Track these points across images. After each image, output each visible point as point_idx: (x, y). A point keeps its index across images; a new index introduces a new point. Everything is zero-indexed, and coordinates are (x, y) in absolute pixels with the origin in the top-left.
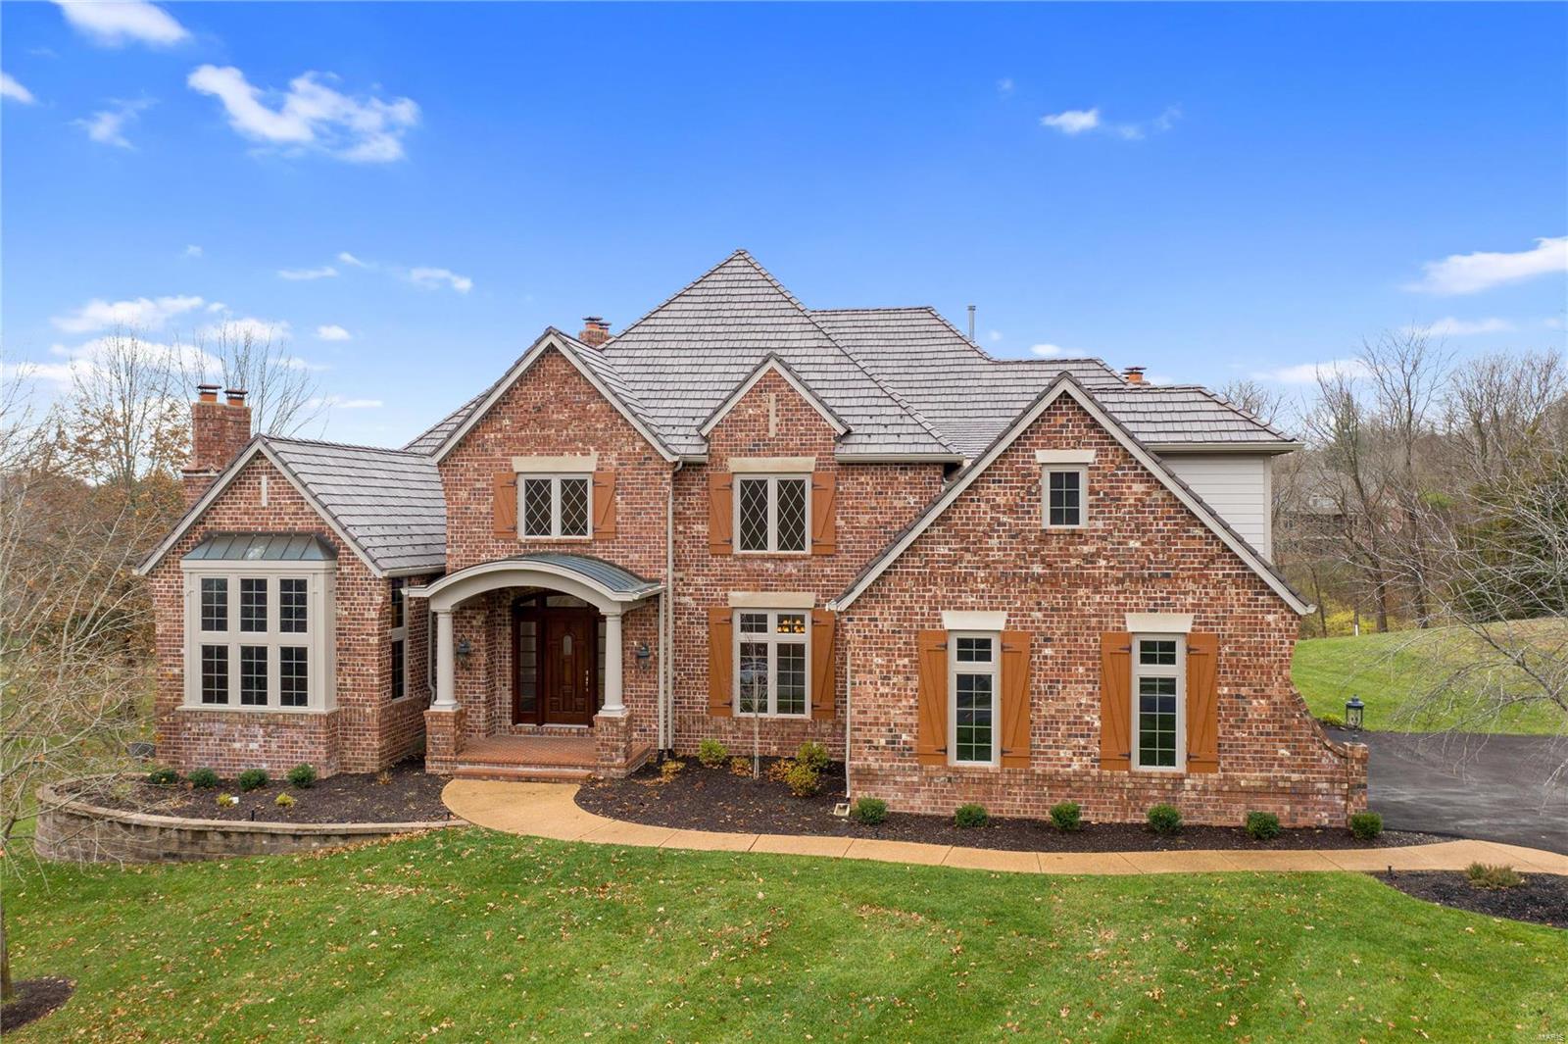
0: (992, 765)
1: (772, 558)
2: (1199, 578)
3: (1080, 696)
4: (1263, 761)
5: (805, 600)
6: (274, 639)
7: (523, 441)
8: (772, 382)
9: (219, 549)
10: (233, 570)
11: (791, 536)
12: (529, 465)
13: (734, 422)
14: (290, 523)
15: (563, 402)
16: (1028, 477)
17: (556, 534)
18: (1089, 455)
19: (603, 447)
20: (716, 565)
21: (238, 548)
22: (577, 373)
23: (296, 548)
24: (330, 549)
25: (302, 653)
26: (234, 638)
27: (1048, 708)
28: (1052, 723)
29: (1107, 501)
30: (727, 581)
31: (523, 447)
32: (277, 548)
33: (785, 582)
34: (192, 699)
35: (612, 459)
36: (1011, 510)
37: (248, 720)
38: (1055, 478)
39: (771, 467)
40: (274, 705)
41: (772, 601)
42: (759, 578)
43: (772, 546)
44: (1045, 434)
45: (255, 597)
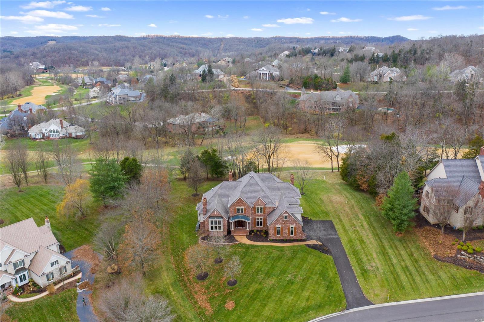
0: (280, 236)
2: (295, 223)
3: (286, 231)
4: (299, 235)
5: (262, 217)
6: (218, 225)
7: (237, 205)
8: (260, 200)
9: (212, 218)
10: (214, 220)
11: (261, 212)
12: (237, 207)
13: (256, 203)
14: (218, 215)
15: (241, 202)
16: (283, 216)
17: (240, 213)
18: (288, 215)
19: (245, 206)
20: (255, 215)
21: (214, 218)
22: (242, 200)
23: (219, 218)
24: (222, 218)
25: (220, 226)
26: (214, 225)
27: (284, 232)
29: (289, 218)
30: (255, 216)
32: (217, 218)
33: (261, 216)
34: (210, 230)
36: (282, 218)
37: (216, 232)
38: (285, 216)
39: (260, 207)
40: (218, 230)
41: (259, 217)
42: (258, 216)
43: (260, 213)
44: (285, 213)
45: (216, 222)
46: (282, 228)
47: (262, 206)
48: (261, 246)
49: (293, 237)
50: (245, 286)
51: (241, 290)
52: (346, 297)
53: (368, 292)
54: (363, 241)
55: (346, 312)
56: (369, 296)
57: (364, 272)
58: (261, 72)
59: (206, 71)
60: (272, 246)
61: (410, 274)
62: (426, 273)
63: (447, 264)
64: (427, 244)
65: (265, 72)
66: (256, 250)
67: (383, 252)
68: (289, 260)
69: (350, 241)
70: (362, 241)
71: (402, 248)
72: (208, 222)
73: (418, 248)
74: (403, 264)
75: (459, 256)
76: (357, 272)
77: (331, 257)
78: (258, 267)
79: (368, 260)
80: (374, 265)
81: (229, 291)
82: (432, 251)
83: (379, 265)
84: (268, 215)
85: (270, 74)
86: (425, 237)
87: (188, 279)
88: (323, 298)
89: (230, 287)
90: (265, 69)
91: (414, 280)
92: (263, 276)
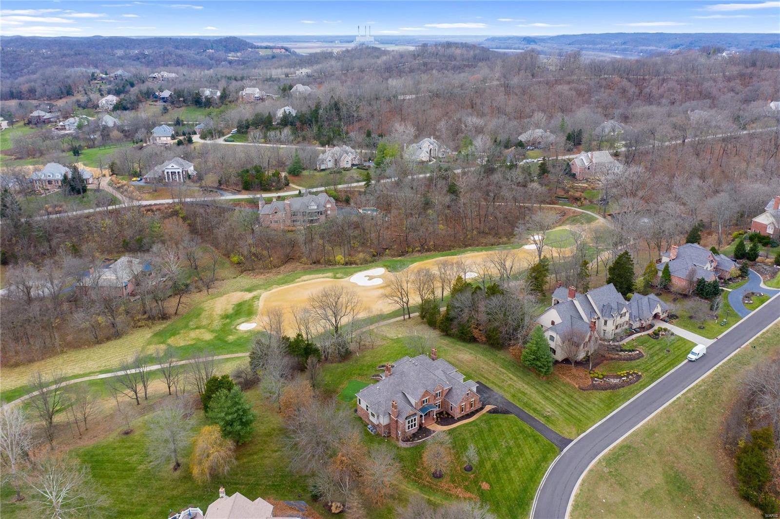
0: (464, 413)
1: (439, 398)
2: (474, 396)
4: (477, 406)
5: (440, 401)
8: (439, 386)
9: (408, 418)
11: (440, 396)
12: (423, 400)
13: (436, 389)
14: (413, 413)
15: (426, 394)
16: (466, 394)
17: (425, 403)
18: (470, 391)
19: (429, 396)
22: (427, 391)
23: (414, 416)
24: (416, 414)
25: (415, 423)
26: (410, 424)
28: (467, 408)
29: (470, 394)
30: (435, 401)
31: (423, 398)
34: (407, 430)
36: (466, 396)
37: (412, 430)
38: (468, 393)
39: (438, 392)
42: (438, 400)
44: (467, 391)
45: (412, 420)
46: (466, 405)
47: (441, 391)
48: (457, 427)
49: (473, 409)
50: (481, 467)
51: (481, 470)
52: (553, 443)
53: (563, 434)
54: (523, 392)
55: (562, 453)
56: (566, 435)
57: (547, 418)
58: (170, 171)
61: (575, 408)
62: (584, 403)
63: (591, 391)
64: (568, 379)
65: (176, 171)
66: (457, 432)
67: (547, 398)
68: (489, 430)
69: (514, 396)
70: (524, 394)
71: (554, 389)
72: (405, 423)
73: (565, 385)
74: (564, 401)
75: (594, 382)
76: (542, 421)
77: (513, 415)
79: (542, 407)
80: (549, 410)
81: (473, 476)
82: (575, 384)
83: (552, 409)
84: (445, 397)
85: (184, 172)
86: (564, 374)
87: (428, 482)
88: (541, 450)
89: (470, 473)
90: (175, 167)
91: (581, 412)
92: (485, 452)
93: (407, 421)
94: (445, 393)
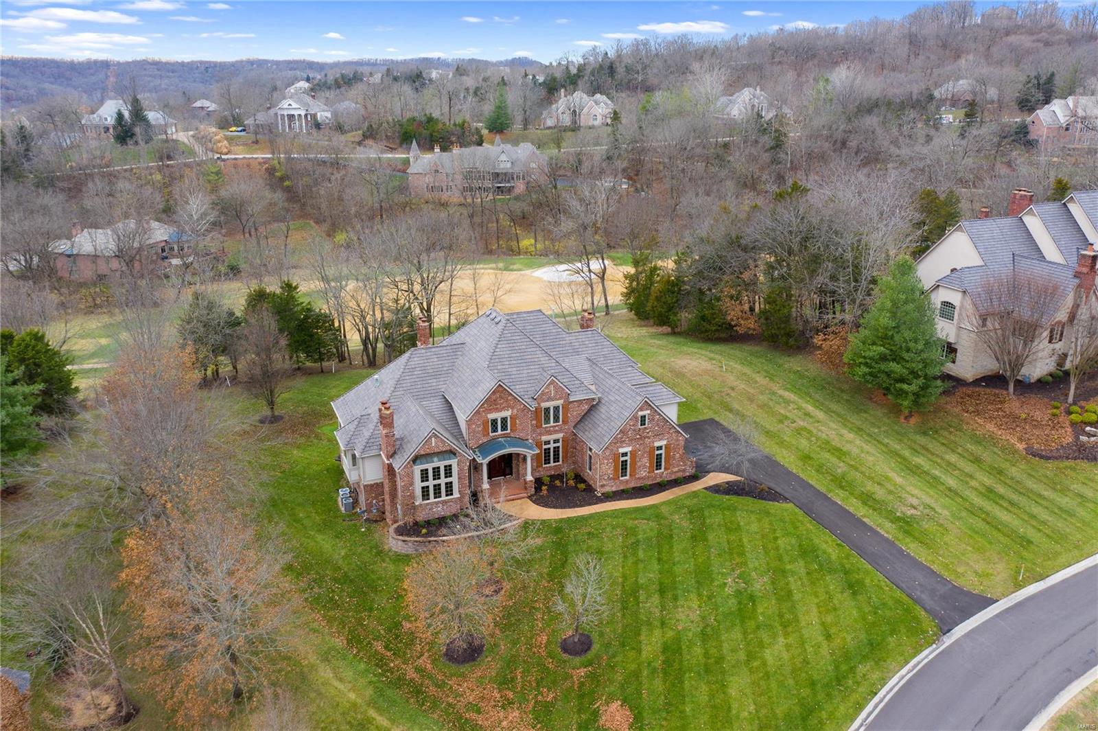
0: (627, 477)
1: (553, 427)
2: (668, 433)
3: (645, 460)
4: (678, 466)
5: (560, 436)
6: (442, 481)
7: (490, 410)
8: (552, 382)
9: (423, 460)
10: (429, 467)
11: (556, 419)
12: (491, 416)
13: (542, 394)
14: (441, 450)
15: (501, 398)
16: (636, 418)
17: (500, 432)
18: (649, 412)
19: (513, 408)
20: (538, 431)
21: (429, 459)
22: (505, 389)
23: (446, 456)
24: (455, 454)
25: (451, 483)
26: (431, 483)
27: (639, 464)
28: (640, 467)
29: (652, 420)
30: (541, 434)
31: (490, 411)
32: (441, 457)
33: (556, 432)
34: (419, 501)
35: (515, 411)
36: (633, 425)
37: (437, 503)
38: (642, 417)
39: (552, 404)
40: (444, 498)
41: (552, 437)
42: (550, 433)
43: (552, 424)
44: (641, 409)
45: (436, 471)
46: (633, 453)
47: (560, 403)
48: (591, 516)
49: (663, 474)
50: (623, 645)
51: (619, 658)
52: (917, 601)
53: (958, 575)
54: (839, 450)
55: (948, 640)
56: (969, 582)
57: (906, 524)
58: (286, 113)
59: (126, 114)
60: (625, 512)
61: (1012, 503)
62: (1046, 494)
63: (1071, 463)
64: (991, 427)
65: (296, 113)
66: (585, 530)
67: (914, 470)
68: (694, 537)
69: (806, 458)
70: (839, 452)
71: (943, 449)
72: (410, 476)
73: (978, 441)
74: (973, 483)
75: (1083, 438)
76: (888, 530)
77: (790, 506)
78: (624, 576)
79: (890, 492)
80: (915, 502)
81: (582, 672)
82: (1014, 440)
83: (928, 501)
84: (575, 427)
85: (309, 117)
86: (977, 413)
87: (418, 670)
88: (864, 619)
89: (577, 660)
90: (294, 105)
91: (1033, 517)
92: (656, 599)
93: (417, 469)
94: (575, 414)
